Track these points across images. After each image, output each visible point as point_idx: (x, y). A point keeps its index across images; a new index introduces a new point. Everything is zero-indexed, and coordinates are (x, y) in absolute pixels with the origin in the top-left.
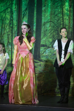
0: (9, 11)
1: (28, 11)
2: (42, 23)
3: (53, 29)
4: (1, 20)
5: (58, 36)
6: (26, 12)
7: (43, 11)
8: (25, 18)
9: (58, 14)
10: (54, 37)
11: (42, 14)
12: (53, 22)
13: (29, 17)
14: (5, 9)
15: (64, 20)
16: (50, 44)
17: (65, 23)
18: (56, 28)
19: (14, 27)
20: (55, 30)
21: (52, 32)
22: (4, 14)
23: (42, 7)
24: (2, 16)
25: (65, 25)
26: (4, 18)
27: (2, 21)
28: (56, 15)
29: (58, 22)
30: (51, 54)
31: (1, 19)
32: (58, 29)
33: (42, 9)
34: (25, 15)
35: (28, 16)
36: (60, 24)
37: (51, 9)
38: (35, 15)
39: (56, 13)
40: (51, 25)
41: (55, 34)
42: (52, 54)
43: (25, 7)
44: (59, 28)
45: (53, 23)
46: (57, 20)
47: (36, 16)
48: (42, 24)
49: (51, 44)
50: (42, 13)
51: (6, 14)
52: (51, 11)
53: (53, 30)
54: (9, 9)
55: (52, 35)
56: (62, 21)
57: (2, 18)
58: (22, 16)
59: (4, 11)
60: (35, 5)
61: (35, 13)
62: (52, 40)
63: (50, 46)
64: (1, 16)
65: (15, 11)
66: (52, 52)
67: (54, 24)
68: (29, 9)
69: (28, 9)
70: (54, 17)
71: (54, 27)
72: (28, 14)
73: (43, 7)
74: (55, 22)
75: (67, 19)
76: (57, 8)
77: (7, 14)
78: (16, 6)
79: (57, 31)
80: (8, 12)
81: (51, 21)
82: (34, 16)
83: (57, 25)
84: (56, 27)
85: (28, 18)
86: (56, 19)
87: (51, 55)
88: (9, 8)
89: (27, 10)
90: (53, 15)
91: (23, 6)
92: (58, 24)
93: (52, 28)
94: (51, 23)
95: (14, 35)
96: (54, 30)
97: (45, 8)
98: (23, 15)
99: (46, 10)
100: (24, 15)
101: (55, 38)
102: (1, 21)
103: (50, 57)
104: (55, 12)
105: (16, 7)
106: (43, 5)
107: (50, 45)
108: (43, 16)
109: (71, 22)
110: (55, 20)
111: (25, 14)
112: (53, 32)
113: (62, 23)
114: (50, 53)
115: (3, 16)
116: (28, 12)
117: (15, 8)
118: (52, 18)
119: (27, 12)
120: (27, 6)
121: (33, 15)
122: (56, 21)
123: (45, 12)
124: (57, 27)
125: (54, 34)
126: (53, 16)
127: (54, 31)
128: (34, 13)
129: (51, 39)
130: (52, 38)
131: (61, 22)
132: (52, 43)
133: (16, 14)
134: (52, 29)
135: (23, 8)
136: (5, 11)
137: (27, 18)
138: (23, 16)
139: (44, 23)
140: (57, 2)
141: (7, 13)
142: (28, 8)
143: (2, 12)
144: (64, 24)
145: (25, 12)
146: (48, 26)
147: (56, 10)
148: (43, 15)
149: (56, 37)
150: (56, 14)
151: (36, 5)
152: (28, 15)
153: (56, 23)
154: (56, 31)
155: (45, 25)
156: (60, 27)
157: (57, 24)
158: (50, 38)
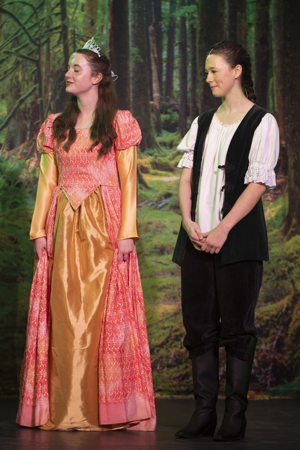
3: (13, 50)
5: (37, 92)
12: (11, 15)
15: (68, 8)
17: (74, 26)
20: (22, 56)
25: (73, 33)
29: (40, 18)
32: (39, 52)
36: (48, 27)
41: (24, 80)
44: (45, 47)
45: (11, 20)
46: (31, 6)
53: (13, 59)
56: (57, 14)
62: (9, 111)
67: (20, 24)
74: (22, 14)
75: (80, 6)
79: (33, 61)
84: (28, 41)
92: (37, 29)
93: (10, 45)
96: (20, 59)
101: (22, 101)
109: (103, 21)
112: (14, 69)
113: (57, 22)
122: (27, 10)
124: (35, 44)
125: (20, 79)
130: (9, 97)
131: (53, 17)
132: (7, 124)
134: (6, 53)
144: (70, 29)
149: (30, 94)
154: (28, 62)
156: (48, 41)
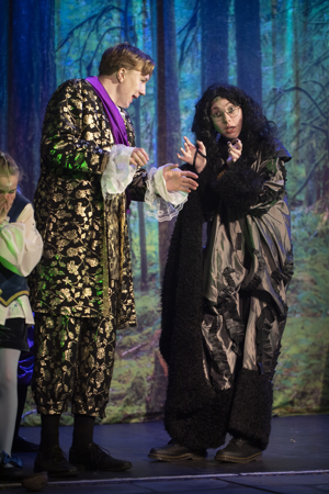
0: (114, 24)
1: (200, 30)
2: (263, 92)
4: (81, 65)
6: (190, 38)
7: (265, 38)
8: (189, 65)
9: (326, 58)
10: (313, 161)
11: (262, 51)
13: (205, 61)
14: (97, 12)
16: (298, 188)
18: (317, 118)
19: (142, 104)
21: (305, 135)
22: (94, 35)
23: (258, 22)
24: (85, 47)
26: (94, 56)
27: (84, 68)
28: (318, 63)
30: (306, 235)
31: (80, 59)
33: (258, 28)
34: (186, 48)
35: (199, 55)
37: (296, 34)
38: (232, 53)
39: (317, 53)
40: (298, 103)
42: (310, 234)
43: (185, 11)
47: (235, 59)
48: (264, 98)
49: (302, 188)
50: (259, 48)
51: (100, 39)
52: (296, 43)
54: (116, 15)
55: (305, 148)
57: (82, 55)
58: (174, 54)
59: (90, 19)
60: (228, 10)
61: (232, 44)
63: (302, 197)
64: (78, 46)
65: (144, 26)
66: (308, 223)
68: (203, 25)
69: (198, 23)
70: (310, 71)
71: (310, 113)
72: (200, 45)
73: (262, 20)
76: (321, 33)
77: (107, 36)
78: (148, 4)
80: (113, 29)
81: (297, 88)
82: (229, 58)
83: (322, 108)
85: (203, 68)
86: (317, 77)
87: (307, 239)
88: (113, 8)
89: (195, 29)
90: (305, 59)
91: (176, 9)
94: (297, 96)
95: (148, 141)
97: (274, 27)
98: (178, 51)
99: (278, 37)
100: (182, 47)
102: (80, 71)
103: (301, 245)
104: (311, 49)
105: (148, 11)
106: (263, 14)
107: (300, 191)
108: (264, 60)
110: (315, 82)
111: (188, 44)
114: (300, 227)
115: (85, 44)
116: (199, 37)
117: (144, 12)
118: (302, 73)
119: (194, 38)
120: (196, 9)
121: (224, 54)
123: (274, 44)
126: (307, 63)
127: (312, 133)
128: (226, 46)
129: (303, 165)
133: (150, 40)
135: (180, 18)
136: (97, 23)
137: (200, 63)
138: (178, 56)
139: (272, 96)
140: (317, 6)
141: (108, 31)
142: (199, 19)
143: (81, 25)
145: (188, 34)
146: (288, 109)
147: (316, 38)
148: (263, 55)
150: (315, 58)
151: (232, 10)
152: (203, 53)
153: (319, 96)
155: (276, 103)
157: (321, 103)
158: (298, 161)
